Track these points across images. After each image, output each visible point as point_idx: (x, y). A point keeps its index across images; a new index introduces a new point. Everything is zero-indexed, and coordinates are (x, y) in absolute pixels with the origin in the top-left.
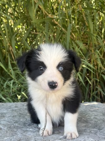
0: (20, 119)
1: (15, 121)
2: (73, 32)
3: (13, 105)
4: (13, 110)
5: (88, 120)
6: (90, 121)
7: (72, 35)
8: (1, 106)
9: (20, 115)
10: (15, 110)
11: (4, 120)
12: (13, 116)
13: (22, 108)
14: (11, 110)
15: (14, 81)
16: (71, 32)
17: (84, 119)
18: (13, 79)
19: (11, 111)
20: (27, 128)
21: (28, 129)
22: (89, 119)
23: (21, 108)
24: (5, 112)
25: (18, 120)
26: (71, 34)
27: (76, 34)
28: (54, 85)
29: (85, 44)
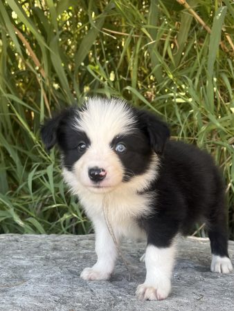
0: (72, 289)
1: (57, 298)
3: (46, 243)
4: (47, 259)
8: (12, 246)
9: (70, 276)
10: (55, 259)
11: (24, 294)
12: (51, 278)
13: (75, 253)
14: (42, 259)
19: (42, 263)
23: (71, 255)
24: (24, 263)
25: (68, 295)
28: (96, 174)
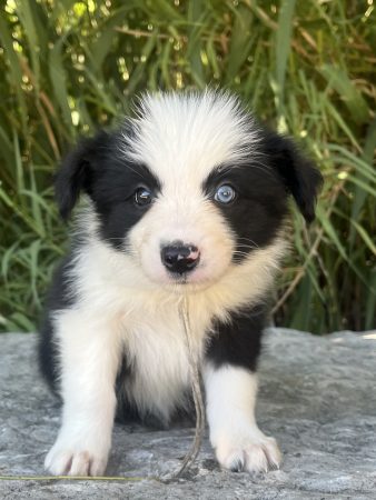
2: (304, 24)
5: (301, 394)
6: (311, 395)
7: (303, 38)
15: (45, 246)
16: (296, 24)
17: (286, 387)
18: (37, 237)
20: (46, 413)
21: (46, 418)
22: (309, 388)
26: (296, 34)
27: (320, 34)
28: (180, 257)
29: (363, 81)
